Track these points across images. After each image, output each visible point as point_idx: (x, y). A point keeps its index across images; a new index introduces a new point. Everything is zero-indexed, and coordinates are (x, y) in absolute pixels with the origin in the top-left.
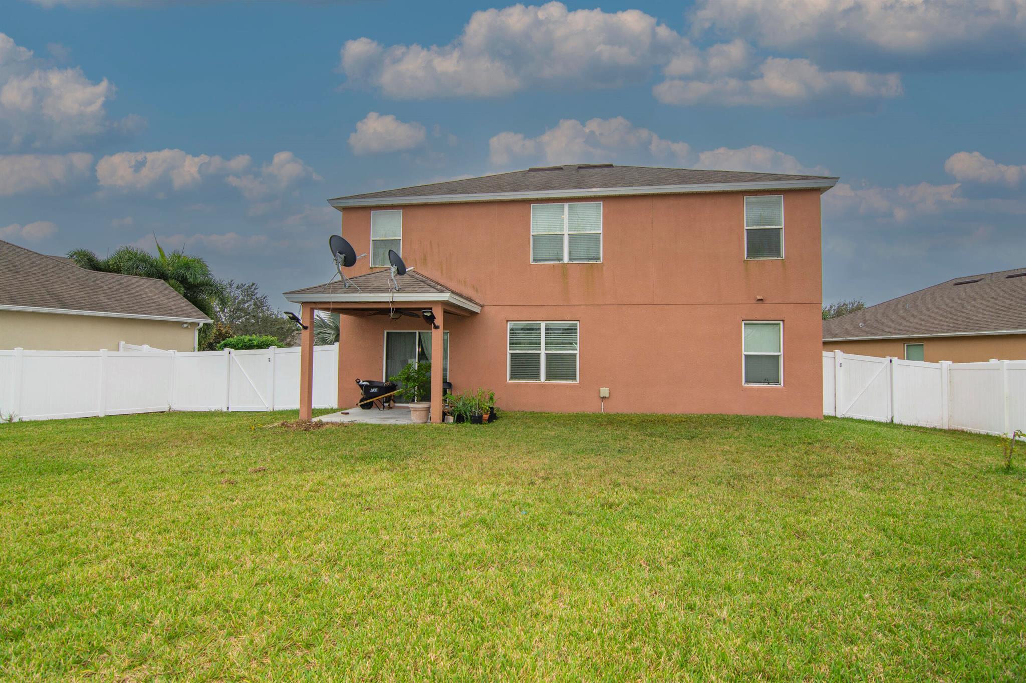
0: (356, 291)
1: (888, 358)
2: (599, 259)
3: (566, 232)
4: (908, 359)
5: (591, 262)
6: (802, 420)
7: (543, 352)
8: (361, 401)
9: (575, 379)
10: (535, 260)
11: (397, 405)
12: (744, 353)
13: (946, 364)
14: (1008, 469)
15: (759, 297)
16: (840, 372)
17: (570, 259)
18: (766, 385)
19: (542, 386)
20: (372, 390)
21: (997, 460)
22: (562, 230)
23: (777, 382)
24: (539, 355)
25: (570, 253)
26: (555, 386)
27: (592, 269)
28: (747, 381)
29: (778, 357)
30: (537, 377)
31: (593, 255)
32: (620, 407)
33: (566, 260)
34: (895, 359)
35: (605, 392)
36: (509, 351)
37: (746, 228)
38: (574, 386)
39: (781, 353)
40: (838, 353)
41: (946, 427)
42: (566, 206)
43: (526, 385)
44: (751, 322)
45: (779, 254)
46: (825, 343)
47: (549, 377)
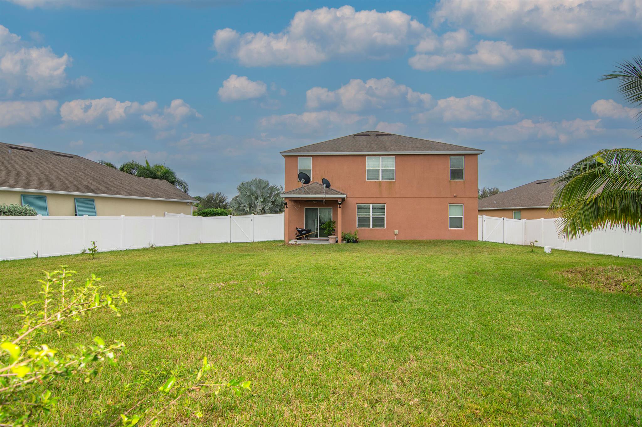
0: (309, 193)
1: (503, 218)
2: (393, 179)
3: (381, 168)
4: (514, 218)
5: (391, 180)
6: (470, 241)
7: (371, 216)
8: (297, 237)
9: (384, 227)
10: (368, 179)
11: (311, 238)
12: (449, 216)
13: (524, 220)
14: (532, 251)
15: (455, 195)
16: (484, 223)
17: (382, 179)
18: (457, 229)
19: (371, 230)
20: (303, 232)
21: (530, 250)
22: (379, 167)
23: (461, 227)
24: (369, 217)
25: (382, 177)
26: (376, 230)
27: (391, 183)
28: (450, 227)
29: (462, 218)
30: (369, 226)
31: (391, 177)
32: (402, 238)
33: (381, 179)
34: (505, 218)
35: (396, 232)
36: (357, 216)
37: (450, 168)
38: (384, 230)
39: (463, 216)
40: (484, 216)
41: (524, 245)
42: (381, 158)
43: (365, 229)
44: (452, 205)
45: (462, 178)
46: (479, 211)
47: (373, 226)
